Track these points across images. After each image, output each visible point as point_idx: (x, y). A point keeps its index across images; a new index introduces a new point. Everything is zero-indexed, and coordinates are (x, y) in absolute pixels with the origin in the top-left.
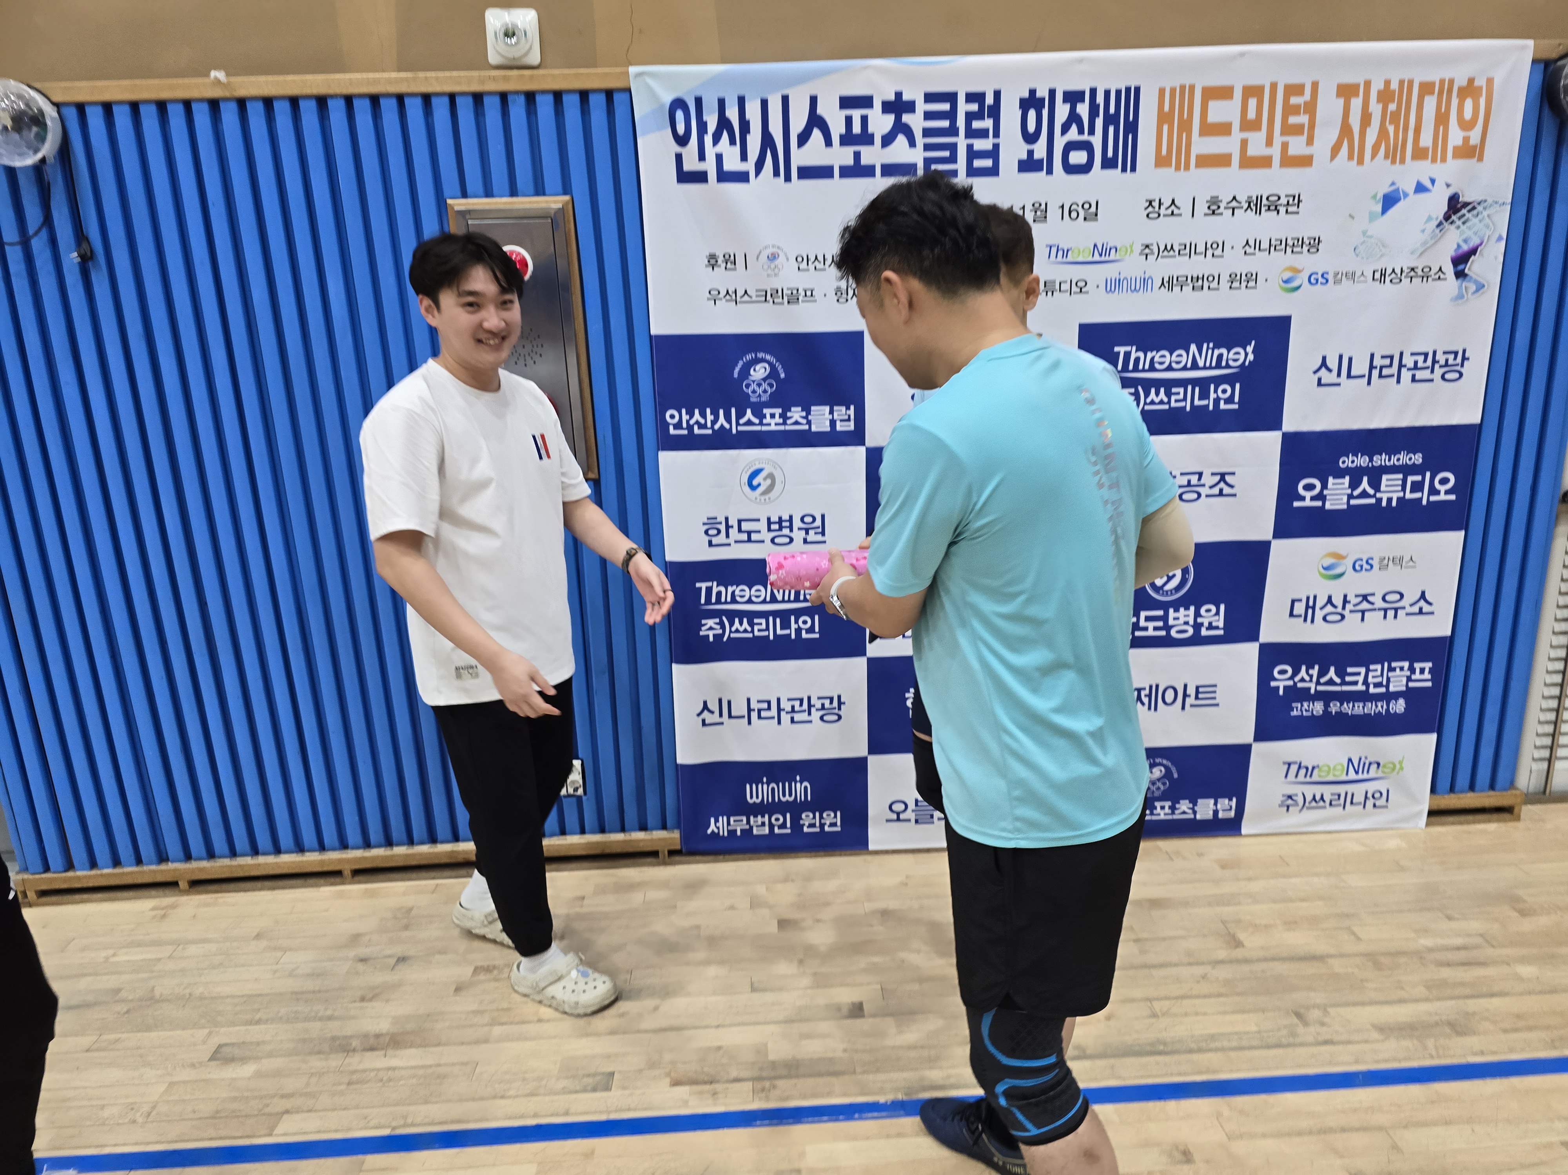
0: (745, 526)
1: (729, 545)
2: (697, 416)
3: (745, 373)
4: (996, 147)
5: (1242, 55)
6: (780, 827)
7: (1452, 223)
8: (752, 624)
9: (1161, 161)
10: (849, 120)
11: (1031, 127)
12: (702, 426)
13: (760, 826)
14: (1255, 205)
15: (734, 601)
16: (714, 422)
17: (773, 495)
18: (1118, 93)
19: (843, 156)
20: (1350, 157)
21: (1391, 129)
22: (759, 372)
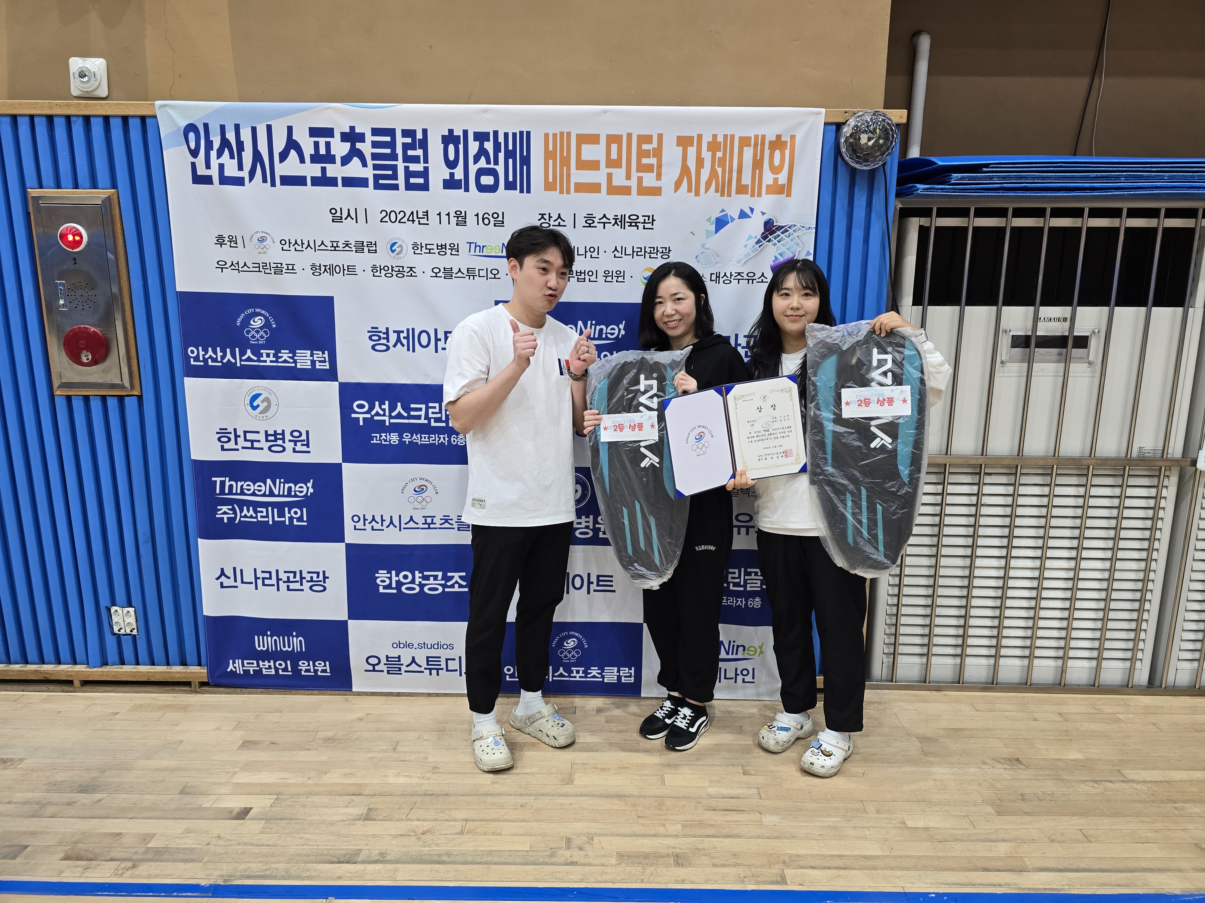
0: (249, 436)
1: (238, 450)
2: (210, 352)
3: (246, 322)
4: (426, 169)
5: (605, 112)
6: (283, 670)
7: (769, 241)
8: (256, 512)
9: (549, 186)
10: (316, 144)
11: (451, 157)
12: (214, 360)
13: (267, 667)
14: (620, 221)
15: (242, 493)
16: (223, 357)
17: (269, 414)
18: (514, 135)
19: (313, 170)
20: (690, 190)
21: (719, 170)
22: (257, 322)
